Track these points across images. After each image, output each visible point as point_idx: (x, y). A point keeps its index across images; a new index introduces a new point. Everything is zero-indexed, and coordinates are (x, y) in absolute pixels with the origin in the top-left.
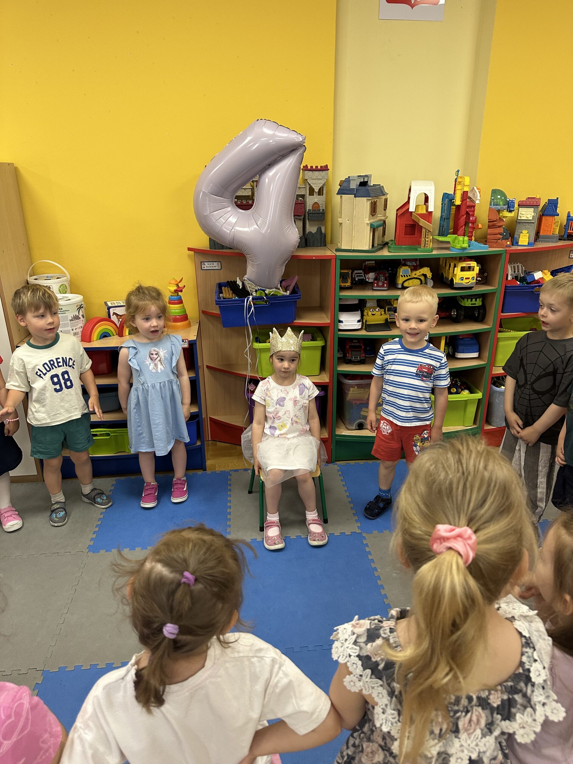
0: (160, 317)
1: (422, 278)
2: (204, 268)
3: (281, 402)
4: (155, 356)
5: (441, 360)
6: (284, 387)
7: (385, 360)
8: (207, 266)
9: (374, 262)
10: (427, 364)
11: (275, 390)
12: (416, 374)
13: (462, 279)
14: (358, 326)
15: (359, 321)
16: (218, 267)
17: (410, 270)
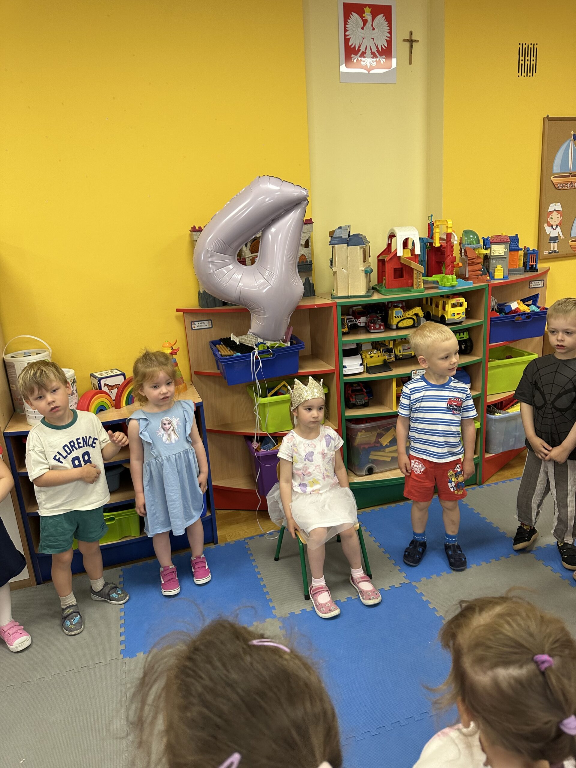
0: (169, 384)
1: (415, 317)
2: (195, 327)
3: (309, 457)
4: (168, 426)
5: (467, 391)
6: (311, 441)
7: (412, 399)
8: (197, 325)
9: (361, 307)
10: (456, 397)
11: (302, 445)
12: (447, 408)
13: (454, 315)
14: (361, 369)
15: (361, 365)
16: (209, 326)
17: (402, 310)
